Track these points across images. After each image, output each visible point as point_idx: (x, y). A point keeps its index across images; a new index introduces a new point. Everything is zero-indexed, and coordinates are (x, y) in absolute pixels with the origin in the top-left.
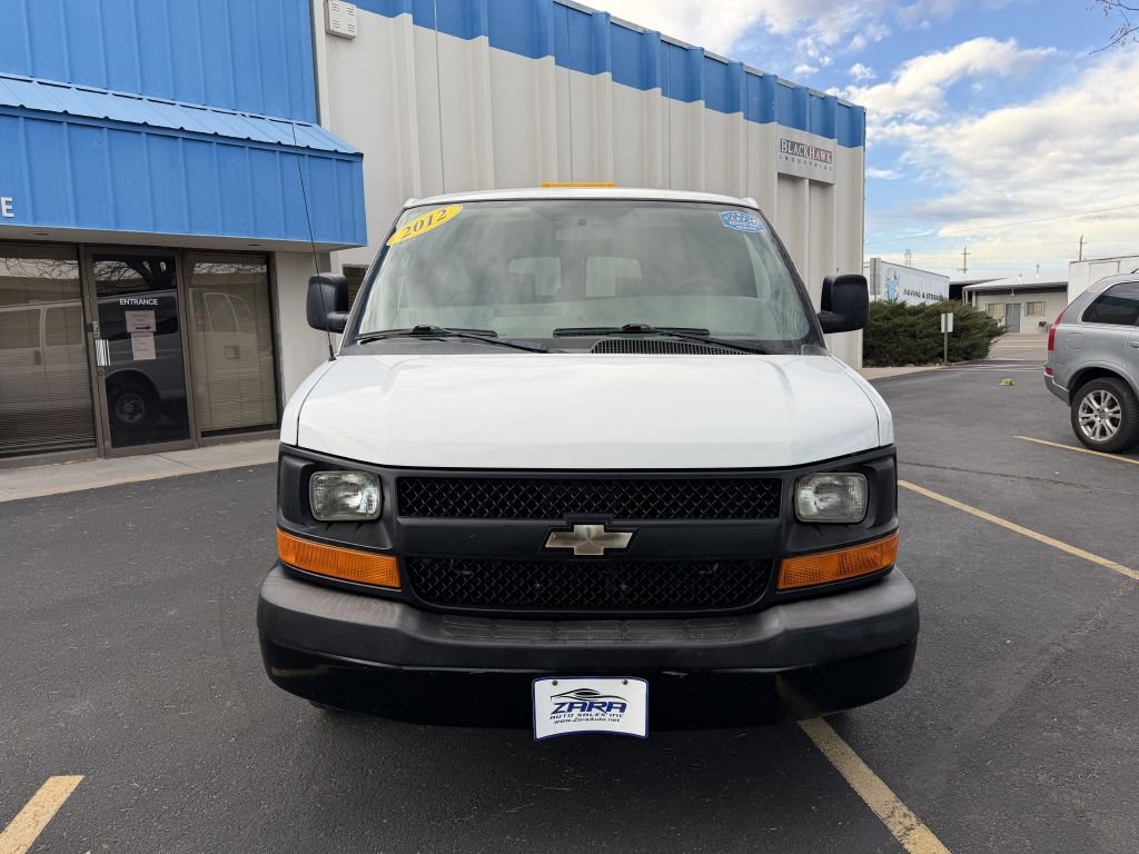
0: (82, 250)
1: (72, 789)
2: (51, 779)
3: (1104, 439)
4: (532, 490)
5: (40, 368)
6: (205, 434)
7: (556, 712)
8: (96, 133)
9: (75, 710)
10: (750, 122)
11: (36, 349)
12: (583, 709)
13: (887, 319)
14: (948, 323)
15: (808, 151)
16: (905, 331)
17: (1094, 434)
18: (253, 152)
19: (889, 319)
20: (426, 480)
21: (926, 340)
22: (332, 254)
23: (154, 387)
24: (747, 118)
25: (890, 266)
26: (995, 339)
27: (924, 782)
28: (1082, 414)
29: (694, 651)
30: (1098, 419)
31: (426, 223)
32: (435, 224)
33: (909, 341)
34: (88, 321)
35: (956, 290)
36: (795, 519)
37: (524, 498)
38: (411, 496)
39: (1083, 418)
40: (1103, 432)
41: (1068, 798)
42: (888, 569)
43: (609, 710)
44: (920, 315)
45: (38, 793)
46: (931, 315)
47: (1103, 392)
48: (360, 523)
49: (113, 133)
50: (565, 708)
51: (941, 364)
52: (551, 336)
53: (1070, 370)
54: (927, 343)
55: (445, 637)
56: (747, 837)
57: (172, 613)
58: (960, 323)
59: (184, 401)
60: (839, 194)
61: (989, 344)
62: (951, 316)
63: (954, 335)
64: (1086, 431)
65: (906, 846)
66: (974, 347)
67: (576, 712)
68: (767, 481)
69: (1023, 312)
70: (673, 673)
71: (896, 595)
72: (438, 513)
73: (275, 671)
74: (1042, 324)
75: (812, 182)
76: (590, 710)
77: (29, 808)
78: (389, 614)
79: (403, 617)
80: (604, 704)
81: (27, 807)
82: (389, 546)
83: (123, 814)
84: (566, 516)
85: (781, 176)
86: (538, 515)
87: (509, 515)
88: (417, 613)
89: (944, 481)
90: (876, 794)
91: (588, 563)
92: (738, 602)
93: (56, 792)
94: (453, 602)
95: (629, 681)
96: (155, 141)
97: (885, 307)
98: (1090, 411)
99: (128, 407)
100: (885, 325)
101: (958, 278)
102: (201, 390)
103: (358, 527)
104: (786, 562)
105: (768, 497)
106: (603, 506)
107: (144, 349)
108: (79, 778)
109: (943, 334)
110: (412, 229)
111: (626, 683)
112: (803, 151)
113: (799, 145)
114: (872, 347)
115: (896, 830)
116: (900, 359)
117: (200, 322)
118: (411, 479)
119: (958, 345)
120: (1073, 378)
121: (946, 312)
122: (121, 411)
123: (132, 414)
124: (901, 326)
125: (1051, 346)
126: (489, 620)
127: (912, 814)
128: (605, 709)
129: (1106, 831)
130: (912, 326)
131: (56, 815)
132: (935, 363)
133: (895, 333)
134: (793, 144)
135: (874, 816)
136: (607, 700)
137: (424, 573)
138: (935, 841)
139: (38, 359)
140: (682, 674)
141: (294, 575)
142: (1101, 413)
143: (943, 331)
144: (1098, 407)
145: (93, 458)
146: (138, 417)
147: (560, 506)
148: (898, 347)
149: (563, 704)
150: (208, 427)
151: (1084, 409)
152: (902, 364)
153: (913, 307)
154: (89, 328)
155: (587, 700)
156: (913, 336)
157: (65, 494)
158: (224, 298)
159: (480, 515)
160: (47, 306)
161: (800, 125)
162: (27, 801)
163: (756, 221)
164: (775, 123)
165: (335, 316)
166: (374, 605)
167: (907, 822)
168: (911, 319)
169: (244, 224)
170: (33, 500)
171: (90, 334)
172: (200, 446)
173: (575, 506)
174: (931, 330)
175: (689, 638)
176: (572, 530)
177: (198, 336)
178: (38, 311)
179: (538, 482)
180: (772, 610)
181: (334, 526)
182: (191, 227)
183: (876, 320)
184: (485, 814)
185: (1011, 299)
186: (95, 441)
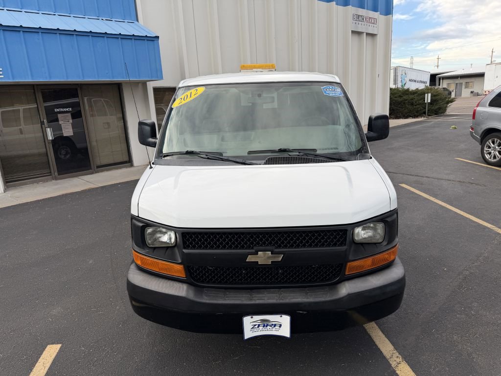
0: (35, 87)
1: (57, 351)
2: (49, 346)
3: (495, 160)
4: (240, 237)
5: (22, 136)
6: (98, 167)
7: (253, 328)
8: (36, 35)
9: (54, 312)
10: (338, 6)
11: (20, 127)
12: (264, 327)
13: (400, 96)
14: (428, 98)
15: (366, 19)
16: (409, 102)
17: (490, 158)
18: (108, 39)
19: (401, 97)
20: (194, 233)
21: (418, 106)
22: (148, 83)
23: (74, 143)
24: (337, 4)
25: (403, 68)
26: (449, 104)
27: (406, 341)
28: (486, 149)
29: (310, 304)
30: (493, 151)
31: (189, 96)
32: (193, 97)
33: (410, 107)
34: (42, 120)
35: (433, 78)
36: (353, 241)
37: (237, 240)
38: (188, 240)
39: (486, 151)
40: (495, 157)
41: (465, 347)
42: (394, 260)
43: (275, 326)
44: (416, 95)
45: (44, 353)
46: (420, 94)
47: (496, 139)
48: (168, 248)
49: (44, 34)
50: (256, 326)
51: (424, 117)
52: (246, 155)
53: (482, 129)
54: (418, 108)
55: (205, 300)
56: (332, 369)
57: (91, 262)
58: (433, 98)
59: (87, 149)
60: (380, 39)
61: (447, 107)
62: (430, 95)
63: (431, 103)
64: (487, 156)
65: (397, 372)
66: (440, 109)
67: (261, 328)
68: (341, 231)
69: (463, 87)
70: (301, 312)
71: (396, 273)
72: (200, 247)
73: (133, 302)
74: (472, 92)
75: (368, 34)
76: (266, 327)
77: (41, 360)
78: (182, 289)
79: (187, 291)
80: (273, 325)
81: (40, 360)
82: (180, 261)
83: (79, 363)
84: (255, 248)
85: (353, 32)
86: (243, 247)
87: (230, 248)
88: (193, 288)
89: (422, 184)
90: (386, 347)
91: (264, 267)
92: (328, 280)
93: (51, 352)
94: (208, 282)
95: (283, 316)
96: (63, 37)
97: (400, 91)
98: (490, 147)
99: (63, 152)
100: (400, 100)
101: (434, 71)
102: (94, 144)
103: (167, 250)
104: (349, 264)
105: (341, 237)
106: (270, 243)
107: (68, 131)
108: (59, 346)
109: (426, 103)
110: (183, 99)
111: (281, 317)
112: (363, 19)
113: (361, 16)
114: (393, 110)
115: (393, 364)
116: (406, 115)
117: (91, 113)
118: (188, 233)
119: (432, 108)
120: (483, 132)
121: (428, 93)
122: (60, 154)
123: (65, 155)
124: (407, 100)
125: (474, 117)
126: (224, 290)
127: (400, 356)
128: (273, 326)
129: (480, 363)
130: (412, 99)
131: (52, 364)
132: (421, 117)
133: (404, 103)
134: (359, 16)
135: (384, 357)
136: (274, 323)
137: (196, 272)
138: (410, 369)
139: (21, 132)
140: (305, 313)
141: (141, 269)
142: (494, 149)
143: (426, 102)
144: (493, 146)
145: (51, 180)
146: (68, 156)
147: (252, 243)
148: (405, 110)
149: (255, 325)
150: (99, 164)
151: (487, 146)
152: (406, 117)
153: (413, 91)
154: (42, 123)
155: (265, 323)
156: (412, 104)
157: (41, 200)
158: (101, 100)
159: (218, 248)
160: (23, 108)
161: (362, 6)
162: (39, 358)
163: (339, 90)
164: (350, 6)
165: (151, 140)
166: (175, 285)
167: (398, 360)
168: (411, 97)
169: (107, 74)
170: (27, 203)
171: (43, 126)
172: (96, 172)
173: (258, 243)
174: (420, 102)
175: (308, 298)
176: (257, 254)
177: (90, 120)
178: (19, 110)
179: (243, 233)
180: (343, 283)
181: (156, 249)
182: (83, 77)
183: (396, 97)
184: (225, 360)
185: (459, 81)
186: (50, 173)
